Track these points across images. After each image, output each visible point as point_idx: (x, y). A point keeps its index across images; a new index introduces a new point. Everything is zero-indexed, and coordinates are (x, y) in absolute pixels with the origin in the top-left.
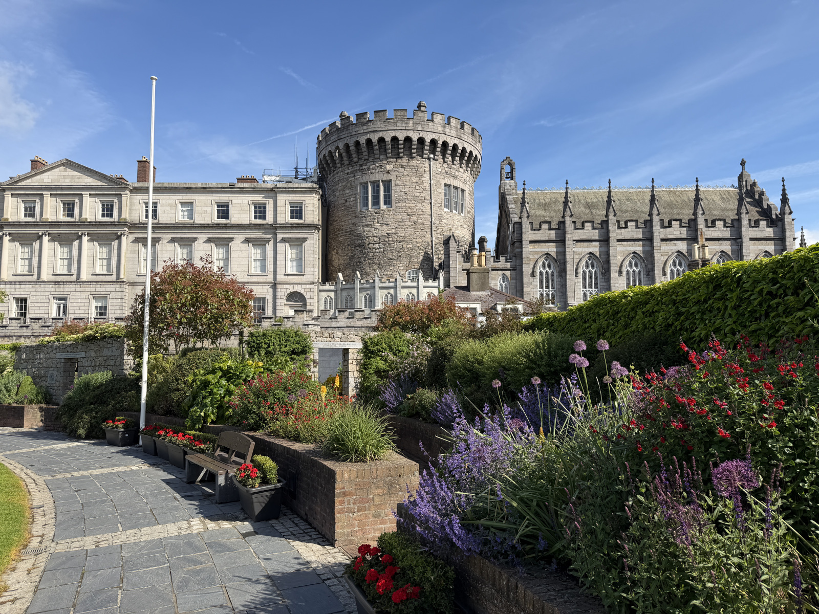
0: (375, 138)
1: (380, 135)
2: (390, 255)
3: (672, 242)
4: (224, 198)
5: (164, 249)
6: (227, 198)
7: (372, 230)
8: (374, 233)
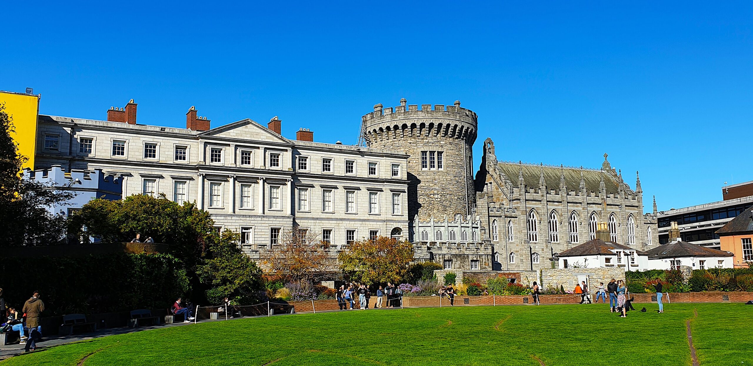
0: (436, 123)
1: (440, 121)
2: (445, 203)
3: (591, 205)
4: (350, 157)
5: (314, 193)
6: (353, 158)
7: (432, 185)
8: (433, 187)
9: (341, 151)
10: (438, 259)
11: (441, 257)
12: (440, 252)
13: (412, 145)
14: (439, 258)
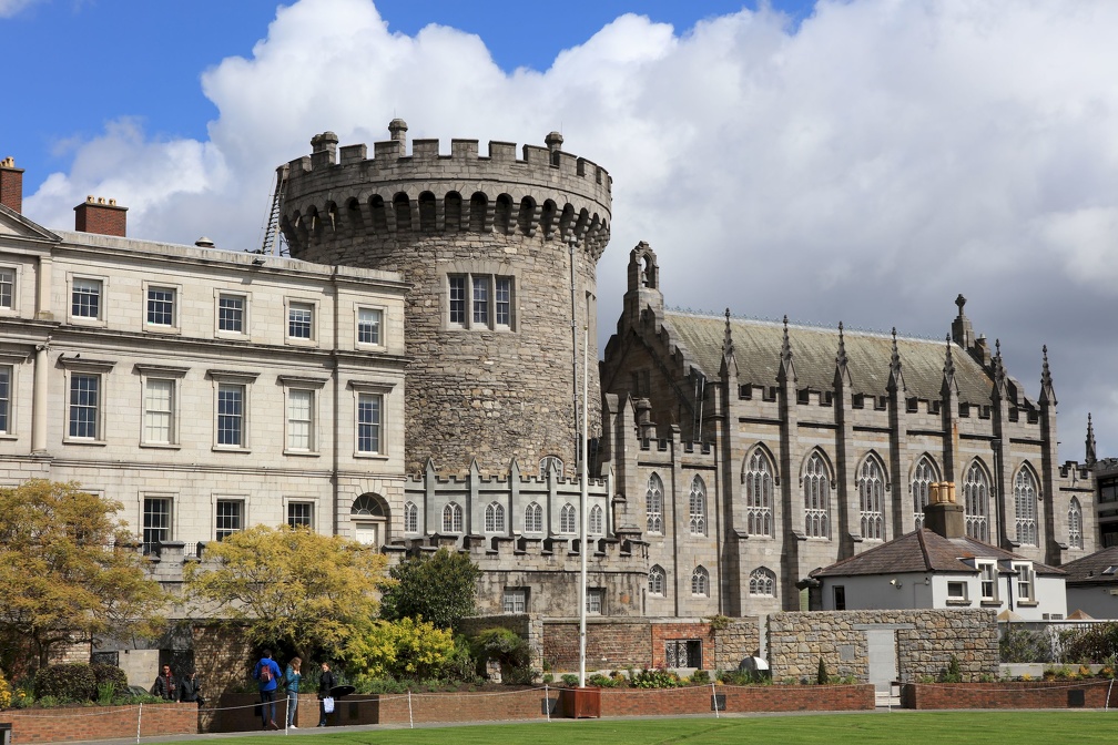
0: (493, 193)
1: (503, 189)
2: (512, 425)
3: (918, 437)
4: (233, 285)
5: (118, 386)
6: (243, 287)
7: (478, 371)
8: (482, 379)
9: (205, 266)
10: (486, 586)
11: (496, 578)
12: (493, 565)
13: (423, 254)
14: (491, 583)
